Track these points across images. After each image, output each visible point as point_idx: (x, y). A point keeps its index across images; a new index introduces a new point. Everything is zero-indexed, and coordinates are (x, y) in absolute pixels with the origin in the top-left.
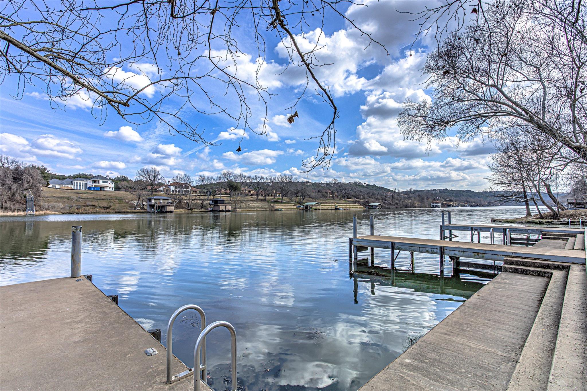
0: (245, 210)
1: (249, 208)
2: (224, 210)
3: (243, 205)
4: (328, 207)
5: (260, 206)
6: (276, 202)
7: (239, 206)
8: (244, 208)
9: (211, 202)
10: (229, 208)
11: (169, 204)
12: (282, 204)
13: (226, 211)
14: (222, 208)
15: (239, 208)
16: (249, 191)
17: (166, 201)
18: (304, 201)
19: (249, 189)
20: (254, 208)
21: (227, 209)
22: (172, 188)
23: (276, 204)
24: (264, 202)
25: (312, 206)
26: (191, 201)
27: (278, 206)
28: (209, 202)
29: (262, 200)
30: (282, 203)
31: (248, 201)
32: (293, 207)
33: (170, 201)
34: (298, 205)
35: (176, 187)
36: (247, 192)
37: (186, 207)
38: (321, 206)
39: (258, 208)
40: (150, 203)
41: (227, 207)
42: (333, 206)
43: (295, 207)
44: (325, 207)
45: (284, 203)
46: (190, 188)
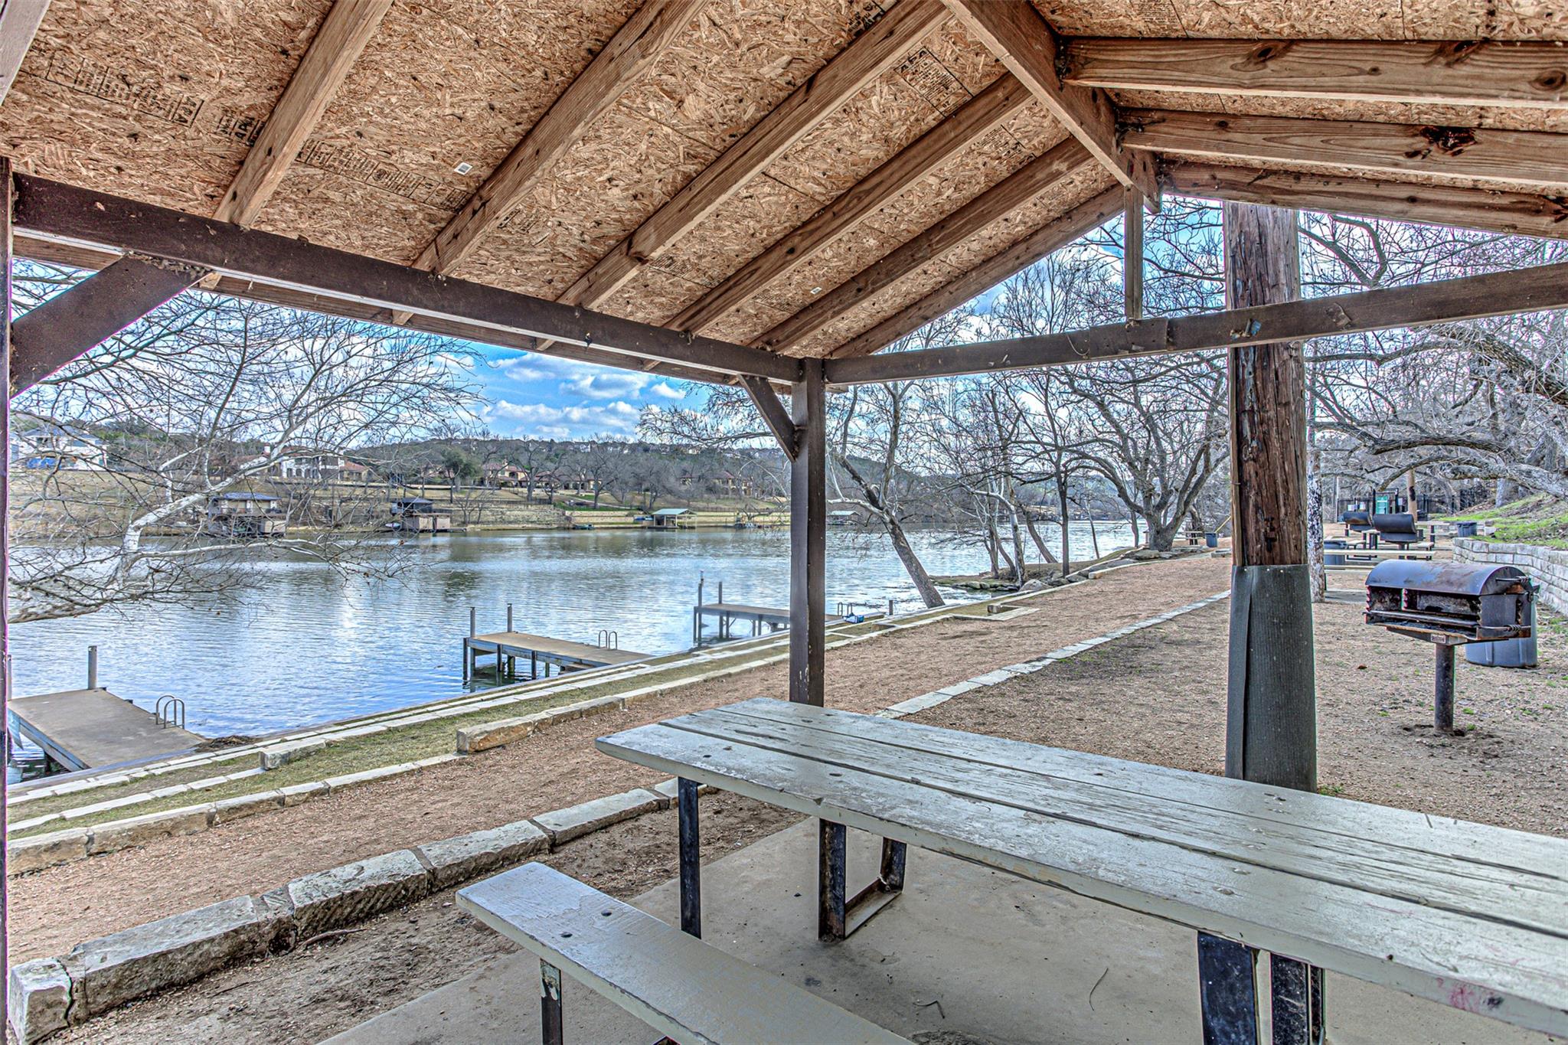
0: (491, 526)
1: (503, 521)
2: (431, 527)
3: (487, 515)
4: (718, 519)
5: (534, 518)
6: (580, 506)
7: (474, 518)
8: (488, 522)
9: (395, 506)
10: (444, 523)
11: (273, 514)
12: (595, 513)
13: (437, 532)
14: (424, 522)
15: (474, 523)
16: (513, 474)
17: (264, 507)
18: (655, 505)
19: (513, 468)
20: (516, 522)
21: (439, 527)
22: (288, 463)
23: (577, 513)
24: (546, 507)
25: (673, 517)
26: (337, 502)
27: (581, 517)
28: (389, 505)
29: (541, 501)
30: (595, 508)
31: (502, 502)
32: (623, 520)
33: (273, 505)
34: (640, 515)
35: (299, 461)
36: (507, 474)
37: (324, 519)
38: (698, 518)
39: (528, 522)
40: (217, 512)
41: (439, 520)
42: (730, 518)
43: (631, 520)
44: (710, 520)
45: (601, 509)
46: (341, 463)
